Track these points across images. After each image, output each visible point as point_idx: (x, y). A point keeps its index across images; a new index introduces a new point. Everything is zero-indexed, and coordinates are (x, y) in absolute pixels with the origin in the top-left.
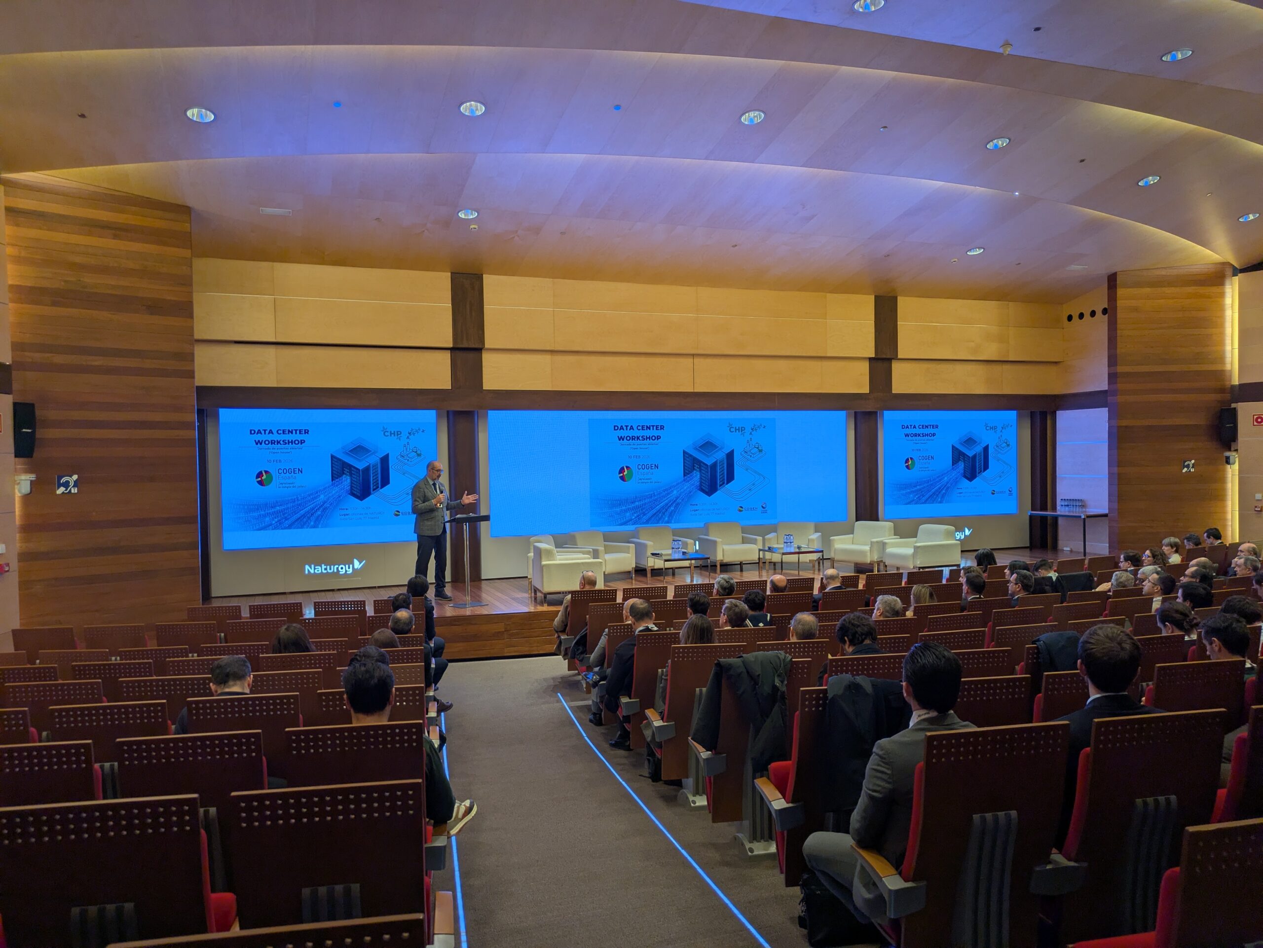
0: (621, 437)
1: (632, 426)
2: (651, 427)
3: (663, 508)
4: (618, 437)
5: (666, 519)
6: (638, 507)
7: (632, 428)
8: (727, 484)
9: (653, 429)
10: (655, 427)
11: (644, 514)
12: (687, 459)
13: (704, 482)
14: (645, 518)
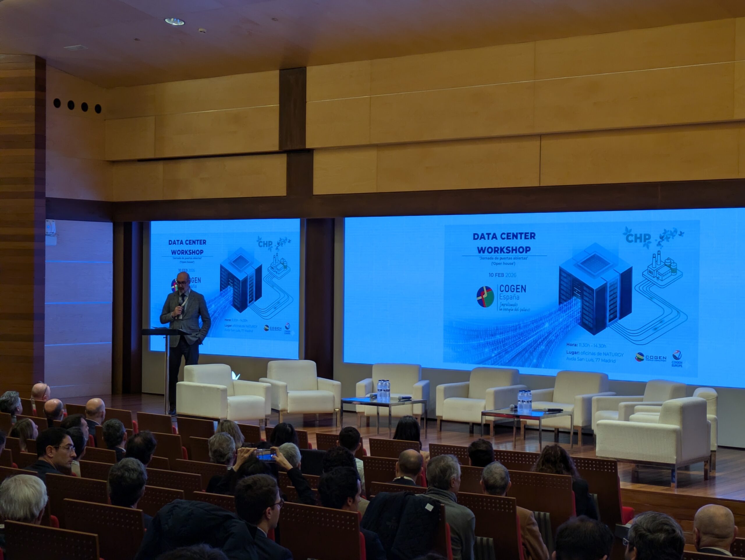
0: (482, 248)
1: (494, 234)
2: (519, 236)
3: (530, 345)
4: (478, 248)
5: (535, 361)
6: (498, 342)
7: (495, 237)
8: (620, 318)
9: (521, 238)
10: (523, 236)
11: (507, 352)
12: (565, 280)
13: (587, 313)
14: (508, 357)
